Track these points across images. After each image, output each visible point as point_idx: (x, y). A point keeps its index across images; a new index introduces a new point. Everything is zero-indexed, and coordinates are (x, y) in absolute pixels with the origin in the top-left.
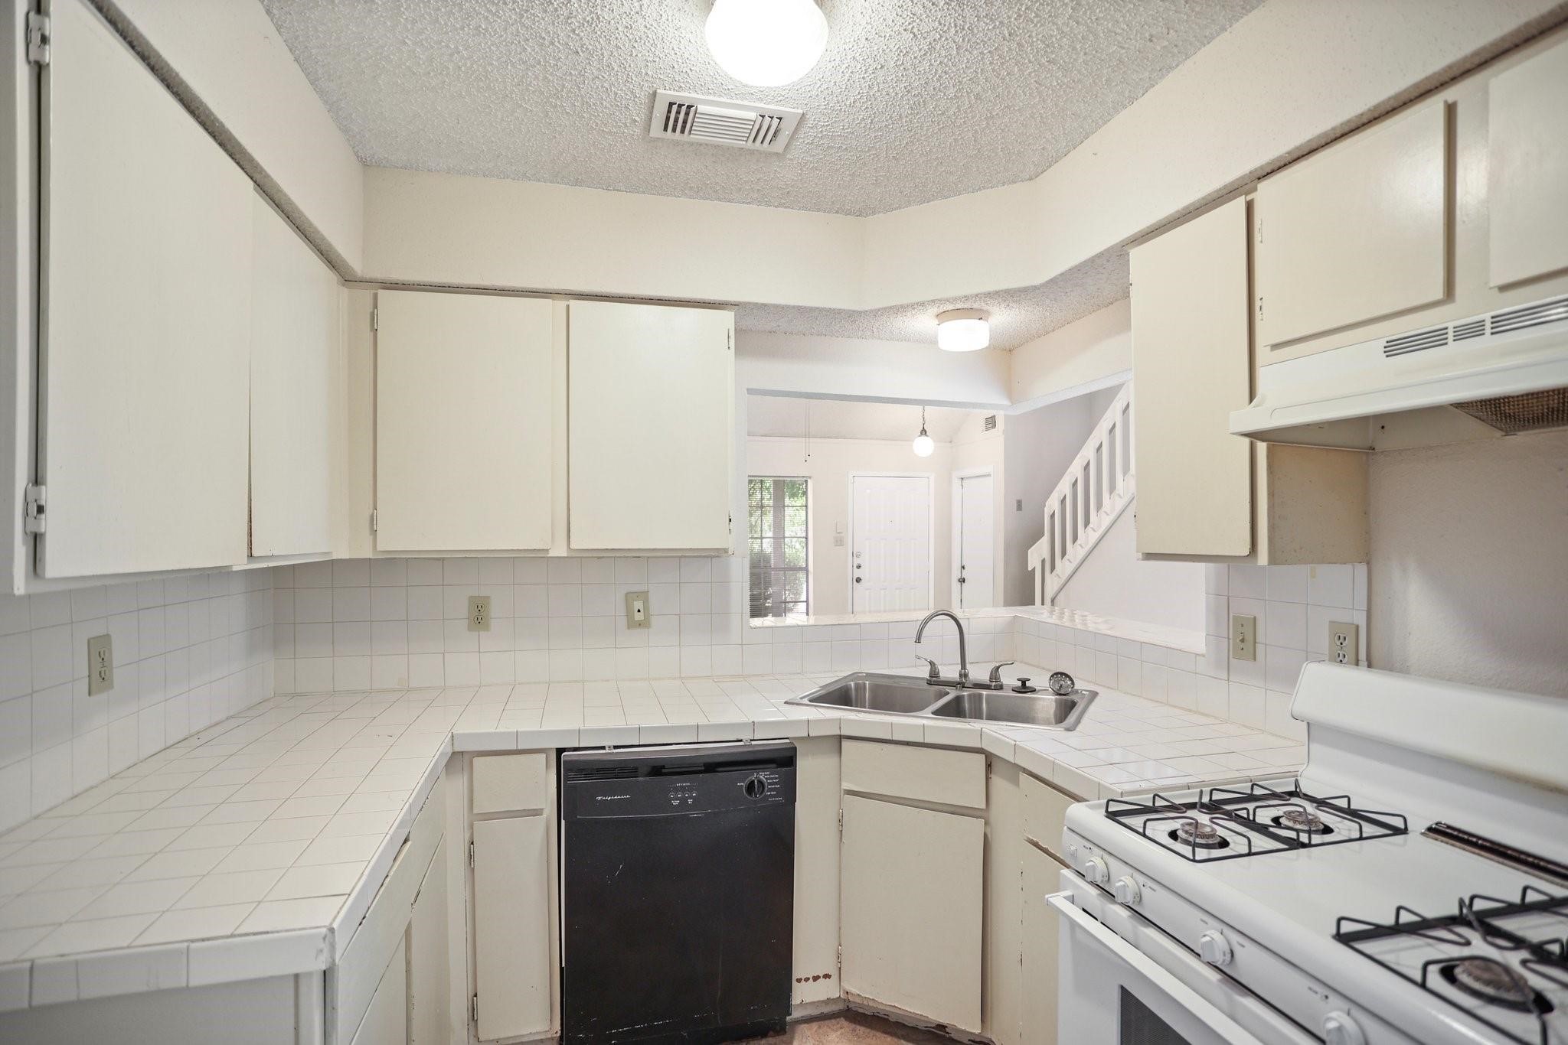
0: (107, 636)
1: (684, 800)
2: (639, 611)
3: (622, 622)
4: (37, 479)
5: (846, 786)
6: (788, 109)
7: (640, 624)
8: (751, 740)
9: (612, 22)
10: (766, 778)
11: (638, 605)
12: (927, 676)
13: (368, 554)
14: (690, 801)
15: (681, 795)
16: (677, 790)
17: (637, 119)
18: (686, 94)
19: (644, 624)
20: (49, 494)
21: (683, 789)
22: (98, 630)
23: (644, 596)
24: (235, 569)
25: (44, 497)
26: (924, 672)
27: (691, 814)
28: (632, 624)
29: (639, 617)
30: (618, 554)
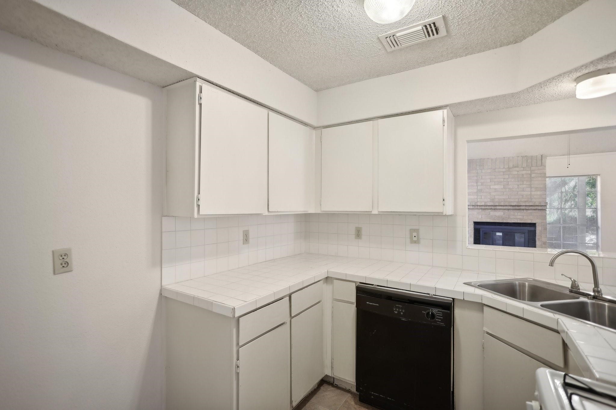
0: (248, 230)
1: (399, 312)
2: (415, 237)
3: (408, 240)
4: (199, 193)
5: (486, 329)
6: (434, 18)
7: (415, 242)
8: (434, 295)
9: (347, 23)
10: (436, 313)
11: (415, 234)
12: (569, 286)
13: (319, 212)
14: (402, 313)
15: (398, 310)
16: (396, 307)
17: (380, 48)
18: (389, 32)
19: (417, 242)
20: (201, 197)
21: (399, 308)
22: (246, 229)
23: (417, 231)
24: (264, 214)
25: (199, 197)
26: (568, 285)
27: (403, 319)
28: (412, 242)
29: (415, 239)
30: (396, 214)
